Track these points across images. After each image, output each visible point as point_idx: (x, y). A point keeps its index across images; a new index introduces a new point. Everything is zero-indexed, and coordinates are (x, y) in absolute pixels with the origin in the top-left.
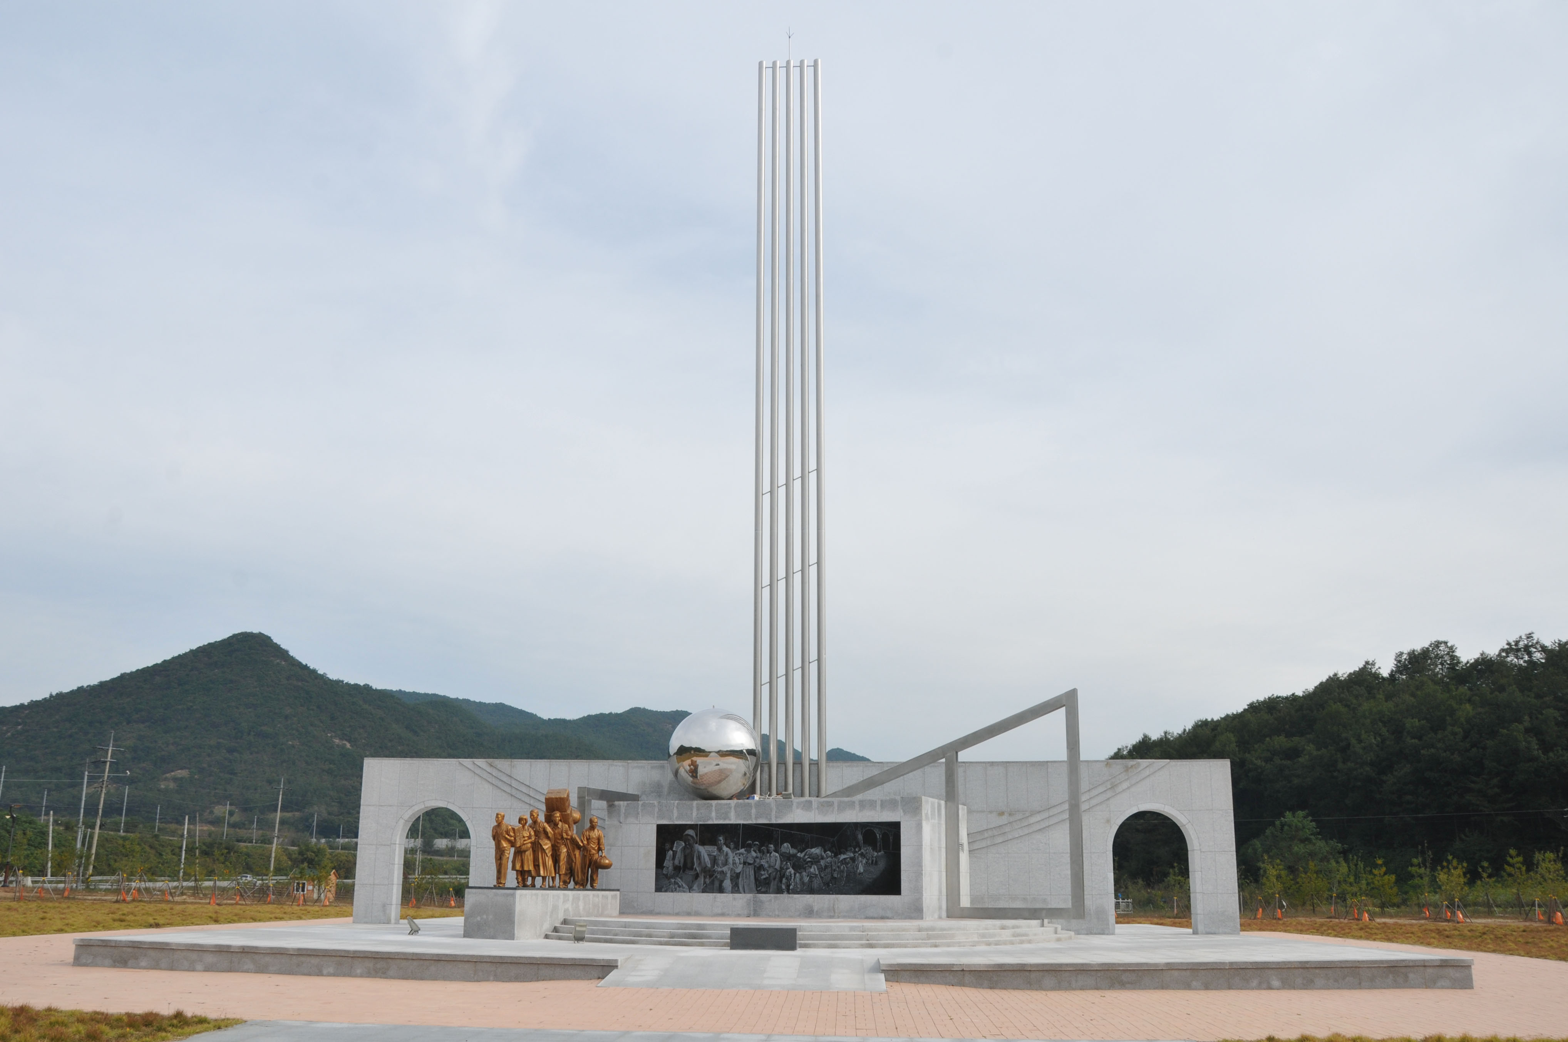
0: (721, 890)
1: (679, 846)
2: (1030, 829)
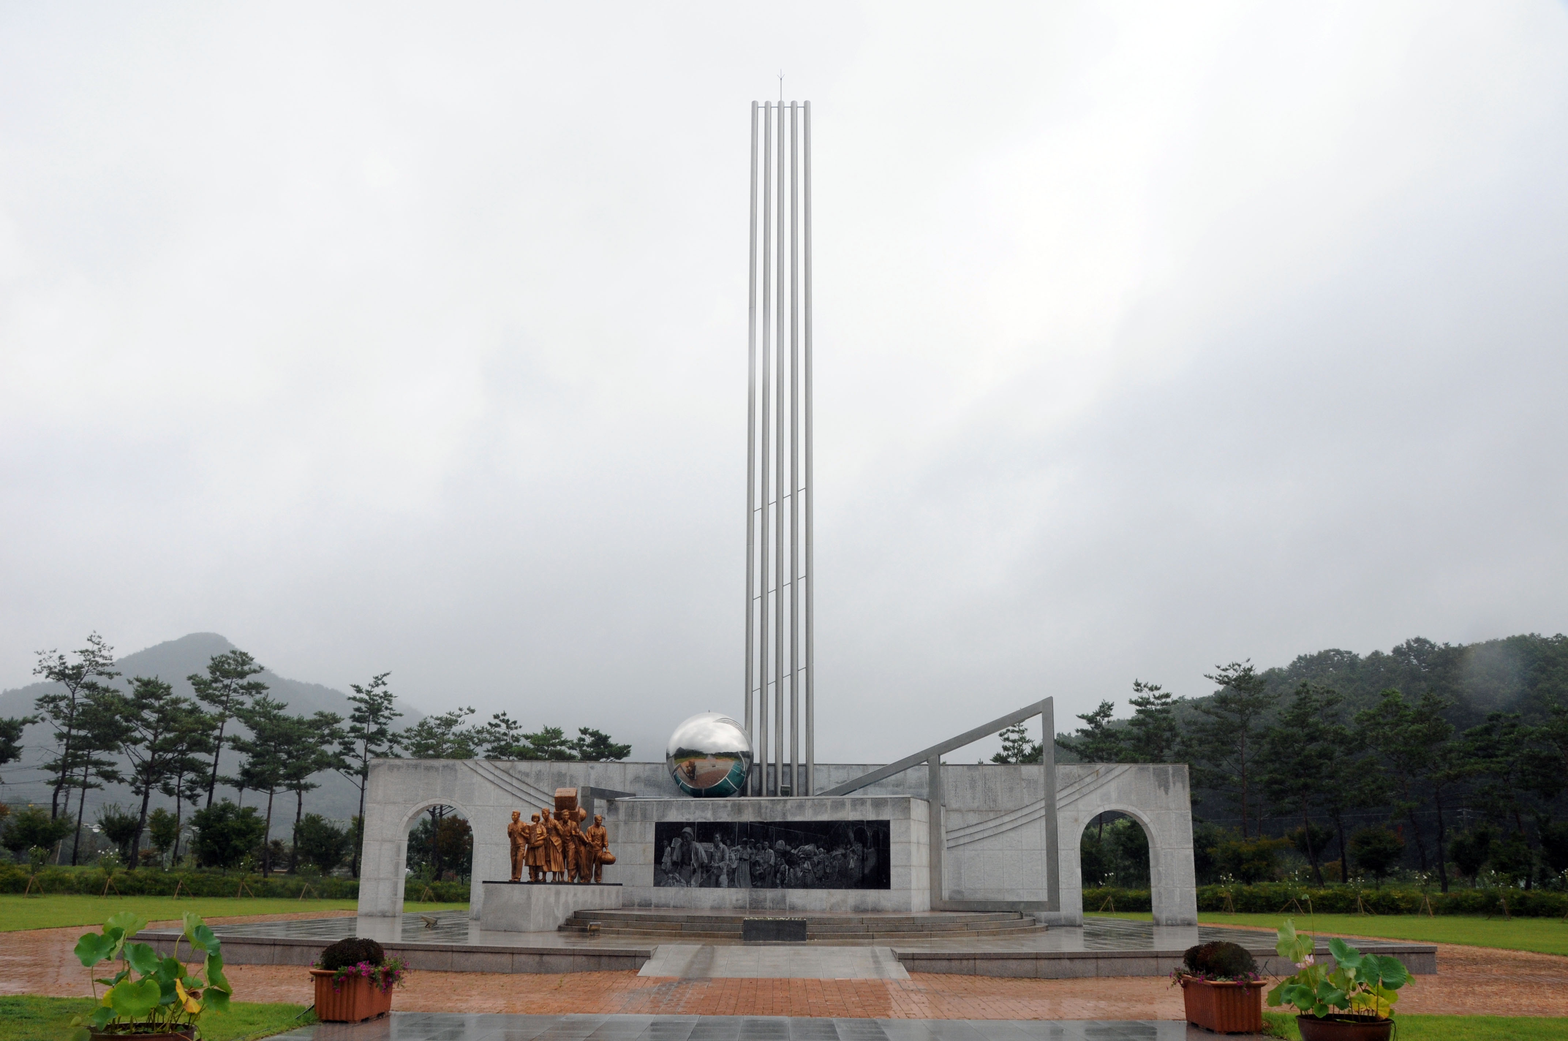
2: (1004, 828)
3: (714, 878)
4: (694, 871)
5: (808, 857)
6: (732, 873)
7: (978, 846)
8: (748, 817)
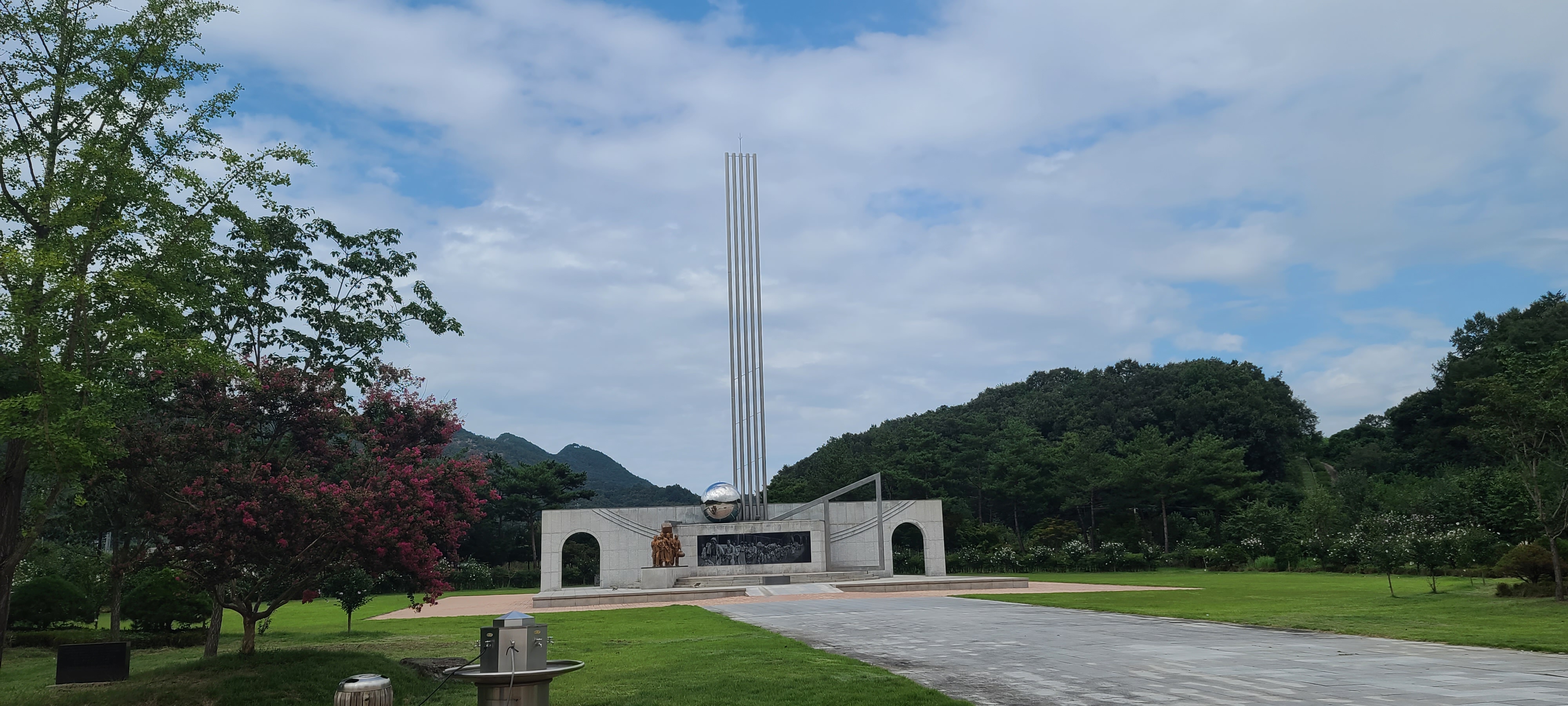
0: (730, 564)
1: (709, 545)
2: (856, 532)
3: (728, 561)
4: (718, 558)
5: (773, 549)
6: (736, 558)
7: (844, 541)
8: (741, 532)
